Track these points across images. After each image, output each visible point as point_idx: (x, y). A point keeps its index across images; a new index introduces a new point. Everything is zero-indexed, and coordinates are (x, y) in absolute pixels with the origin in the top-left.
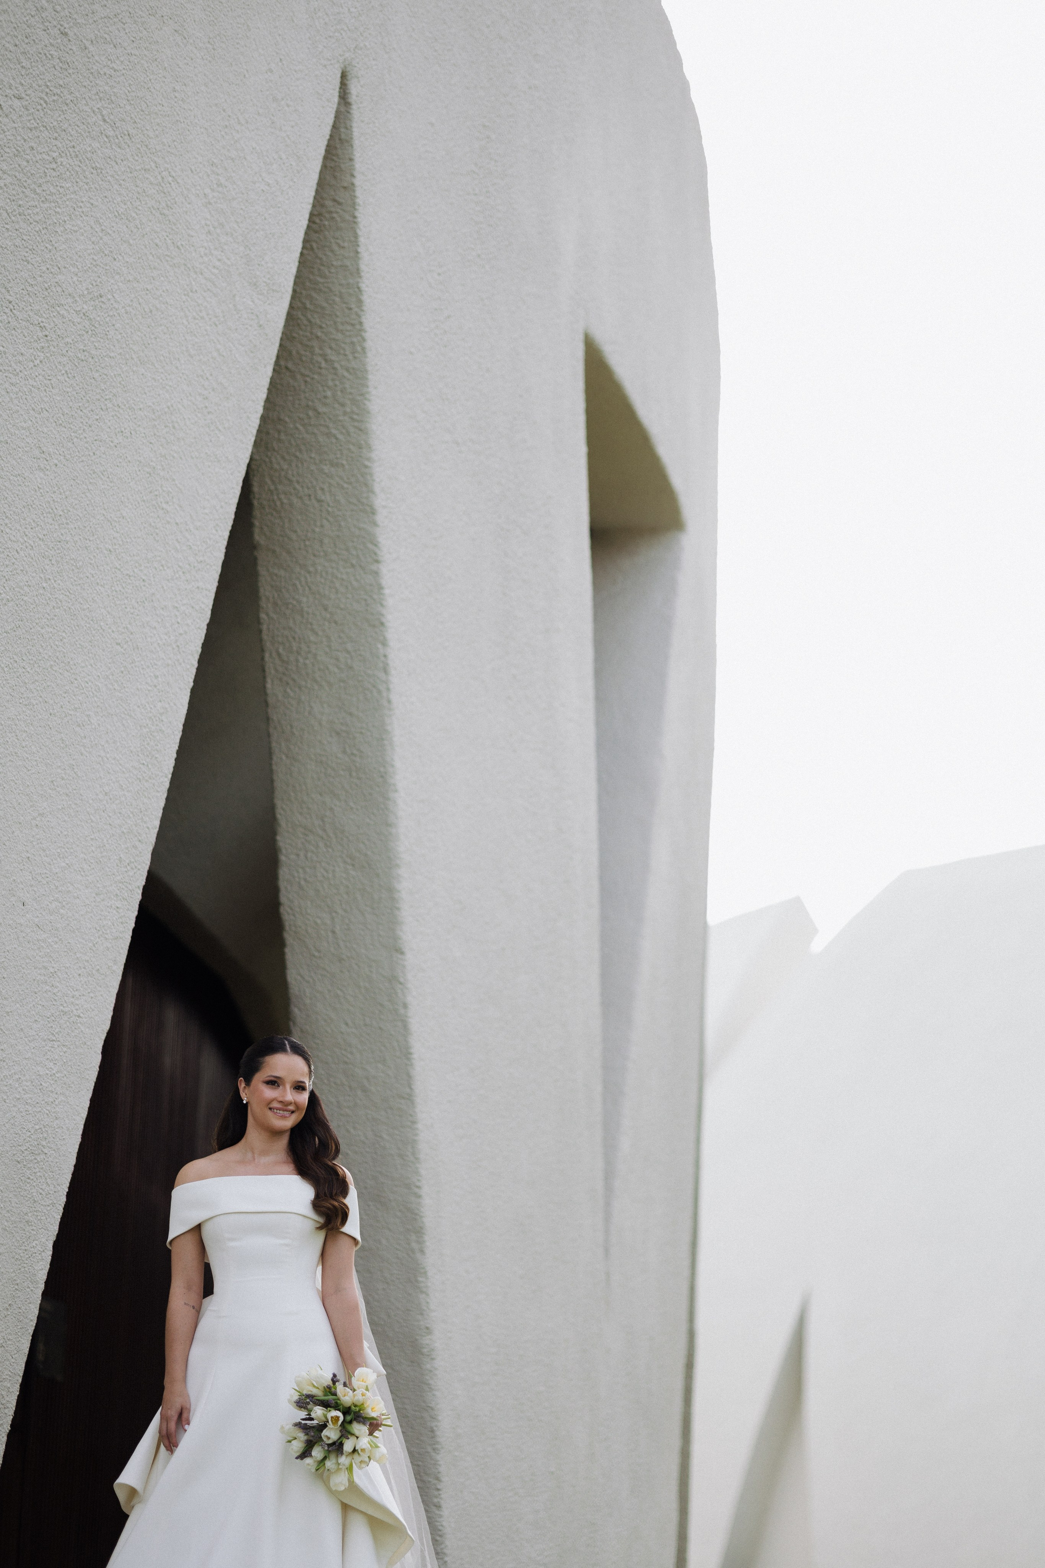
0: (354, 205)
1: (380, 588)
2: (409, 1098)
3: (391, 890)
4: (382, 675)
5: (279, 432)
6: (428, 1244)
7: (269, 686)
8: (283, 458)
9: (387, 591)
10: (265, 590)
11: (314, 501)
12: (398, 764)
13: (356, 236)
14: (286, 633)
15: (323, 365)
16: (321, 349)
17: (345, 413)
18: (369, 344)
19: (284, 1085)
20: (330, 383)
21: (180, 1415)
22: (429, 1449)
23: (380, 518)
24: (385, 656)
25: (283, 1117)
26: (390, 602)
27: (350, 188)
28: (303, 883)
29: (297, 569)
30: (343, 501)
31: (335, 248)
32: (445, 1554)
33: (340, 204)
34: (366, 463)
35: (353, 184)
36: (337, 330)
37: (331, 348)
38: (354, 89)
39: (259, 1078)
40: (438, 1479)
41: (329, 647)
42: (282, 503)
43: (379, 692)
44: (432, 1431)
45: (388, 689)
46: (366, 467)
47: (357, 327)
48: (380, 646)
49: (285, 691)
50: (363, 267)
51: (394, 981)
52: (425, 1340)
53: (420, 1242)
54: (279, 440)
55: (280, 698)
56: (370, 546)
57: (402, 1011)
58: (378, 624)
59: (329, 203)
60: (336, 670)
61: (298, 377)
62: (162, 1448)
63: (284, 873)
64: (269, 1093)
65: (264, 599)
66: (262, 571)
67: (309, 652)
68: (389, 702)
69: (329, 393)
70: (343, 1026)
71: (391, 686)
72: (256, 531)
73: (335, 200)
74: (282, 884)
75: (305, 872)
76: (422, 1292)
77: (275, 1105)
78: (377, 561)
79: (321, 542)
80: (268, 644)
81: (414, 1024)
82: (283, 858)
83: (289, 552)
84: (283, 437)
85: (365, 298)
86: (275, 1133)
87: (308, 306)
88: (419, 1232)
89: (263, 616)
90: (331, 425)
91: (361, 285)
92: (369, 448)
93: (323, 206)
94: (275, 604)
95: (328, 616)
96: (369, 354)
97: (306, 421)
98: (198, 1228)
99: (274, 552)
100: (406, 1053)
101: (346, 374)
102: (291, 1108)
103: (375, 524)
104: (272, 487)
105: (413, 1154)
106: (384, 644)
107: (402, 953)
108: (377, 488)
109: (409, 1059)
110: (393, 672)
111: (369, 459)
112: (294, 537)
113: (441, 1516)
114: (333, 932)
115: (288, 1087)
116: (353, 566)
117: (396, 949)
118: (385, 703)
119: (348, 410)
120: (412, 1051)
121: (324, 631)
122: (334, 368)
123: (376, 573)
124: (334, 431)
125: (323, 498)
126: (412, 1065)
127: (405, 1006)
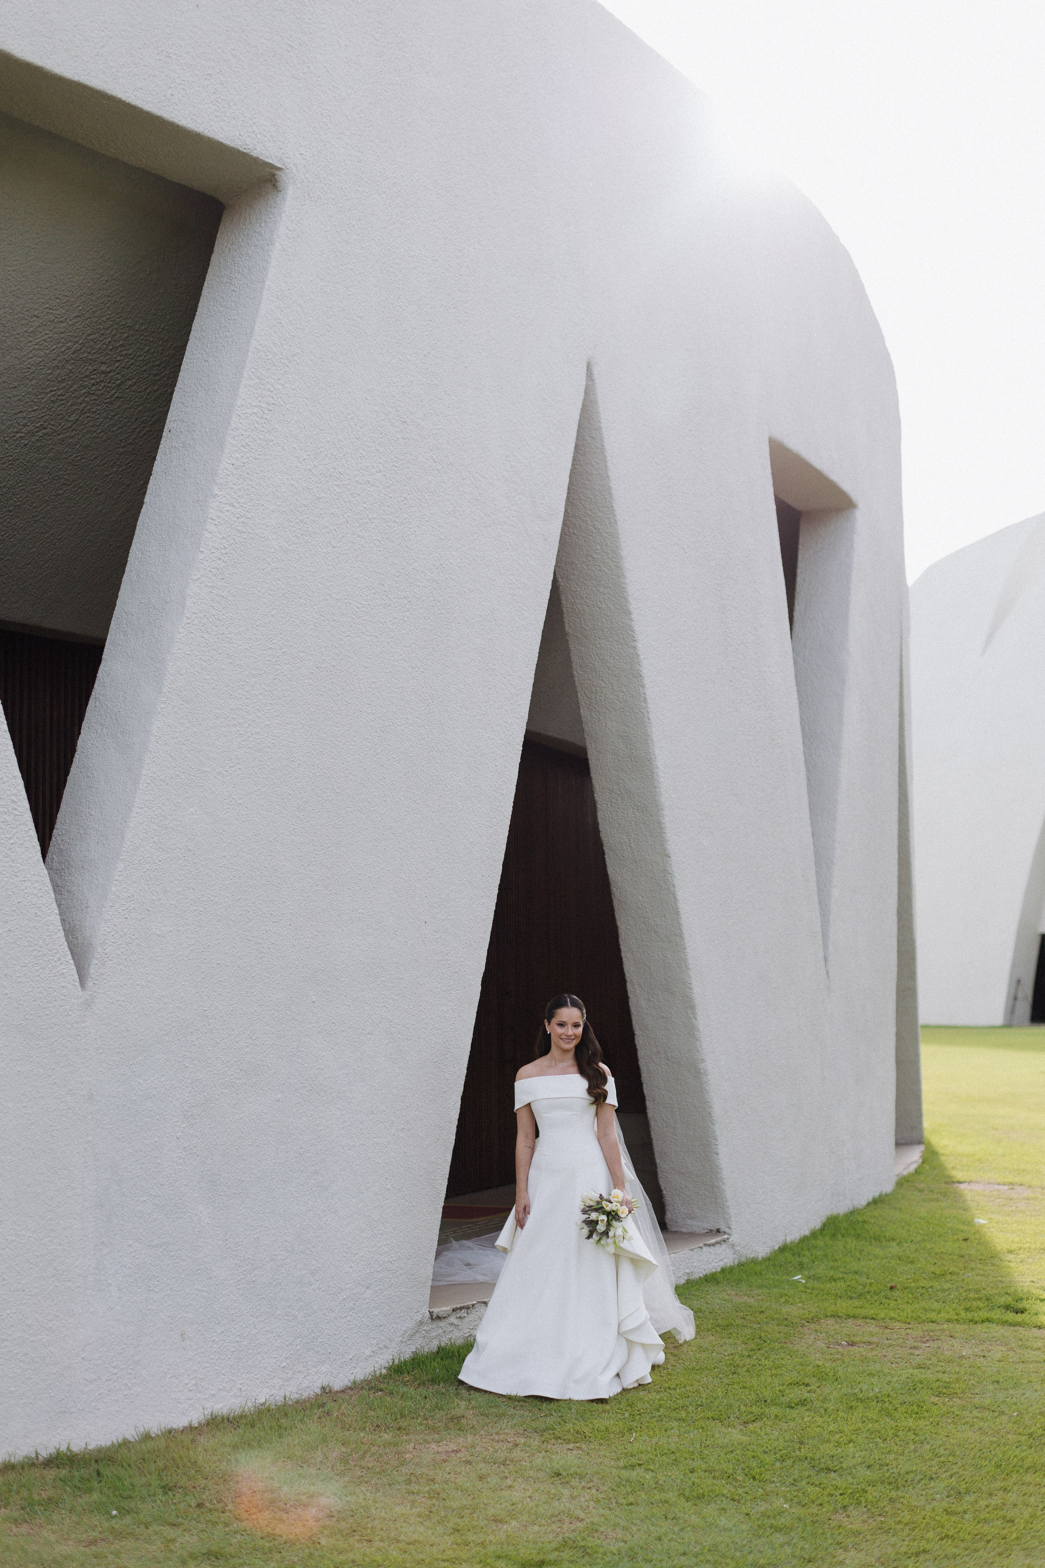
0: (602, 439)
1: (638, 655)
2: (681, 936)
3: (660, 823)
4: (643, 704)
5: (573, 569)
6: (698, 1014)
7: (582, 712)
8: (577, 584)
9: (642, 657)
10: (575, 659)
11: (597, 609)
12: (657, 752)
13: (605, 457)
14: (588, 682)
15: (594, 531)
16: (592, 522)
17: (609, 558)
18: (618, 518)
19: (567, 1025)
20: (599, 542)
21: (525, 1209)
22: (710, 1124)
23: (634, 616)
24: (644, 693)
25: (568, 1043)
26: (644, 663)
27: (599, 429)
28: (611, 820)
29: (591, 646)
30: (612, 607)
31: (594, 464)
32: (724, 1179)
33: (594, 438)
34: (623, 585)
35: (600, 427)
36: (600, 511)
37: (597, 521)
38: (596, 371)
39: (554, 1021)
40: (716, 1140)
41: (613, 689)
42: (579, 610)
43: (643, 713)
44: (710, 1114)
45: (648, 712)
46: (623, 588)
47: (611, 509)
48: (640, 688)
49: (591, 715)
50: (610, 474)
51: (666, 872)
52: (702, 1066)
53: (694, 1013)
54: (574, 574)
55: (589, 718)
56: (630, 632)
57: (672, 889)
58: (639, 676)
59: (587, 438)
60: (618, 703)
61: (581, 538)
62: (518, 1227)
63: (600, 815)
64: (560, 1030)
65: (574, 663)
66: (572, 647)
67: (602, 693)
68: (649, 719)
69: (598, 547)
70: (641, 898)
71: (649, 710)
72: (566, 625)
73: (590, 437)
74: (600, 820)
75: (612, 814)
76: (697, 1040)
77: (563, 1037)
78: (635, 641)
79: (603, 630)
80: (579, 689)
81: (680, 895)
82: (599, 806)
83: (586, 638)
84: (575, 572)
85: (613, 492)
86: (565, 1051)
87: (582, 497)
88: (693, 1008)
89: (575, 673)
90: (602, 565)
91: (610, 484)
92: (624, 577)
93: (584, 440)
94: (581, 666)
95: (610, 672)
96: (619, 523)
97: (588, 563)
98: (529, 1105)
99: (577, 637)
100: (677, 912)
101: (606, 535)
102: (573, 1037)
103: (632, 620)
104: (573, 601)
105: (686, 966)
106: (643, 686)
107: (670, 857)
108: (631, 599)
109: (678, 914)
110: (649, 701)
111: (624, 583)
112: (587, 628)
113: (719, 1159)
114: (630, 846)
115: (570, 1026)
116: (622, 644)
117: (665, 855)
118: (646, 720)
119: (610, 556)
120: (680, 910)
121: (609, 681)
122: (601, 533)
123: (635, 648)
124: (603, 569)
125: (601, 606)
126: (680, 917)
127: (674, 886)
